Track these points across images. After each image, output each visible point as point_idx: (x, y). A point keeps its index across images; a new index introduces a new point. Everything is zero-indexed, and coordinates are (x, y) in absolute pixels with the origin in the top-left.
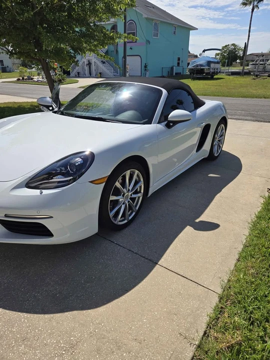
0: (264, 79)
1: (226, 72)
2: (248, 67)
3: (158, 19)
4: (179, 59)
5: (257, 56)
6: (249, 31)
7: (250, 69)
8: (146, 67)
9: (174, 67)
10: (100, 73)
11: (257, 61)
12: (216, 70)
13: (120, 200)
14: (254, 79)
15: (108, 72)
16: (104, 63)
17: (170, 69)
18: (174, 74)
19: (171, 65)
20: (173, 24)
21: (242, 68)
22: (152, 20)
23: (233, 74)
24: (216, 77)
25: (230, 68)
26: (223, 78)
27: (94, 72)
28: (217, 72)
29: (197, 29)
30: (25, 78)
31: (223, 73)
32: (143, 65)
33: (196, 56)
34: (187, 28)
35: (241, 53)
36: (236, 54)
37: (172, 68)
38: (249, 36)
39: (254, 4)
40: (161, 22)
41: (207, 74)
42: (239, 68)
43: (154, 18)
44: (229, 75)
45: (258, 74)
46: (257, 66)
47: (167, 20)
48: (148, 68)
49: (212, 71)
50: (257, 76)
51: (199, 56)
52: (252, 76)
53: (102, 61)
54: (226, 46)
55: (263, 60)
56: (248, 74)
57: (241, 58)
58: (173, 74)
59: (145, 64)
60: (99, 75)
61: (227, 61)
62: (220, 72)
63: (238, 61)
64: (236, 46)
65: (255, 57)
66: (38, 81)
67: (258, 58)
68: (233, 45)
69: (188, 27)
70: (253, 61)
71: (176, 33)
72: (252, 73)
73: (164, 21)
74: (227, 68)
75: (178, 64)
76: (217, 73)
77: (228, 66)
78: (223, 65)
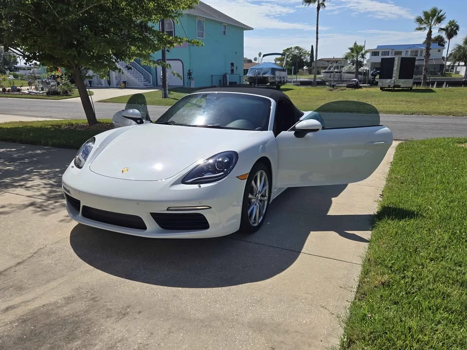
0: (342, 90)
1: (294, 82)
2: (320, 76)
3: (202, 16)
4: (232, 64)
5: (328, 61)
6: (317, 33)
7: (324, 78)
8: (190, 74)
9: (228, 76)
10: (124, 82)
11: (330, 68)
12: (282, 79)
13: (253, 200)
14: (331, 90)
15: (136, 81)
16: (129, 68)
17: (222, 77)
18: (228, 84)
19: (223, 73)
20: (221, 23)
21: (312, 76)
22: (196, 16)
23: (303, 83)
24: (282, 87)
25: (298, 76)
26: (292, 89)
27: (114, 81)
28: (284, 81)
29: (252, 29)
30: (7, 89)
31: (290, 82)
32: (186, 72)
33: (250, 61)
34: (241, 28)
35: (308, 58)
36: (302, 60)
37: (225, 76)
38: (317, 39)
39: (319, 2)
40: (207, 19)
41: (272, 84)
42: (307, 77)
43: (197, 15)
44: (298, 85)
45: (335, 83)
46: (332, 74)
47: (215, 17)
48: (193, 76)
49: (277, 80)
50: (333, 86)
51: (253, 61)
52: (327, 87)
53: (127, 67)
54: (288, 49)
55: (337, 68)
56: (322, 83)
57: (309, 65)
58: (226, 83)
59: (189, 71)
60: (123, 85)
61: (293, 68)
62: (287, 82)
63: (305, 68)
64: (301, 49)
65: (326, 63)
66: (30, 93)
67: (330, 65)
68: (297, 48)
69: (240, 26)
70: (325, 68)
71: (227, 33)
72: (327, 83)
73: (211, 18)
74: (294, 76)
75: (232, 71)
76: (284, 83)
77: (295, 74)
78: (290, 73)
